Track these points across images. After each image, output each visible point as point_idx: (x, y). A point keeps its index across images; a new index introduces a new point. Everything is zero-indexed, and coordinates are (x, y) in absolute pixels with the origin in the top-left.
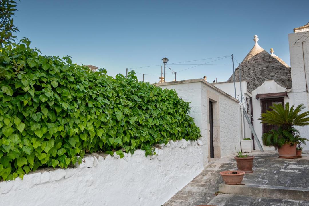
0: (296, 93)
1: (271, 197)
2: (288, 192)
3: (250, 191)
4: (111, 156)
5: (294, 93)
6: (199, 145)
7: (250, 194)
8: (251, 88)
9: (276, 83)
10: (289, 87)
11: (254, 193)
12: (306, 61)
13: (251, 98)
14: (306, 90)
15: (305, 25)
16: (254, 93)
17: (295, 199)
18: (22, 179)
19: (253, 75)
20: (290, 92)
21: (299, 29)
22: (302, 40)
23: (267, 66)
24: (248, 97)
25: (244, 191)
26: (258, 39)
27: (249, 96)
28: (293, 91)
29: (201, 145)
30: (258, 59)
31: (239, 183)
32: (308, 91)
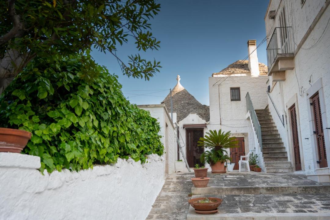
1: (231, 194)
2: (243, 189)
3: (216, 191)
4: (126, 160)
5: (212, 125)
6: (161, 160)
7: (216, 193)
8: (179, 119)
9: (198, 116)
10: (208, 119)
11: (218, 192)
12: (220, 100)
13: (178, 127)
14: (220, 123)
15: (220, 72)
16: (181, 124)
17: (247, 194)
18: (92, 170)
19: (177, 109)
20: (208, 124)
21: (217, 74)
22: (219, 83)
25: (211, 191)
26: (180, 79)
28: (210, 123)
29: (163, 160)
30: (180, 96)
31: (205, 186)
32: (222, 124)
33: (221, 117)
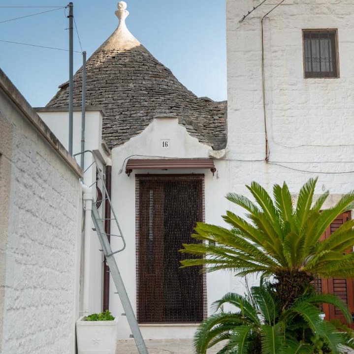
0: (239, 163)
5: (233, 164)
10: (220, 142)
12: (267, 74)
13: (108, 170)
14: (264, 158)
20: (222, 159)
22: (260, 12)
23: (150, 86)
24: (101, 167)
27: (104, 164)
30: (125, 66)
32: (271, 159)
33: (269, 134)
